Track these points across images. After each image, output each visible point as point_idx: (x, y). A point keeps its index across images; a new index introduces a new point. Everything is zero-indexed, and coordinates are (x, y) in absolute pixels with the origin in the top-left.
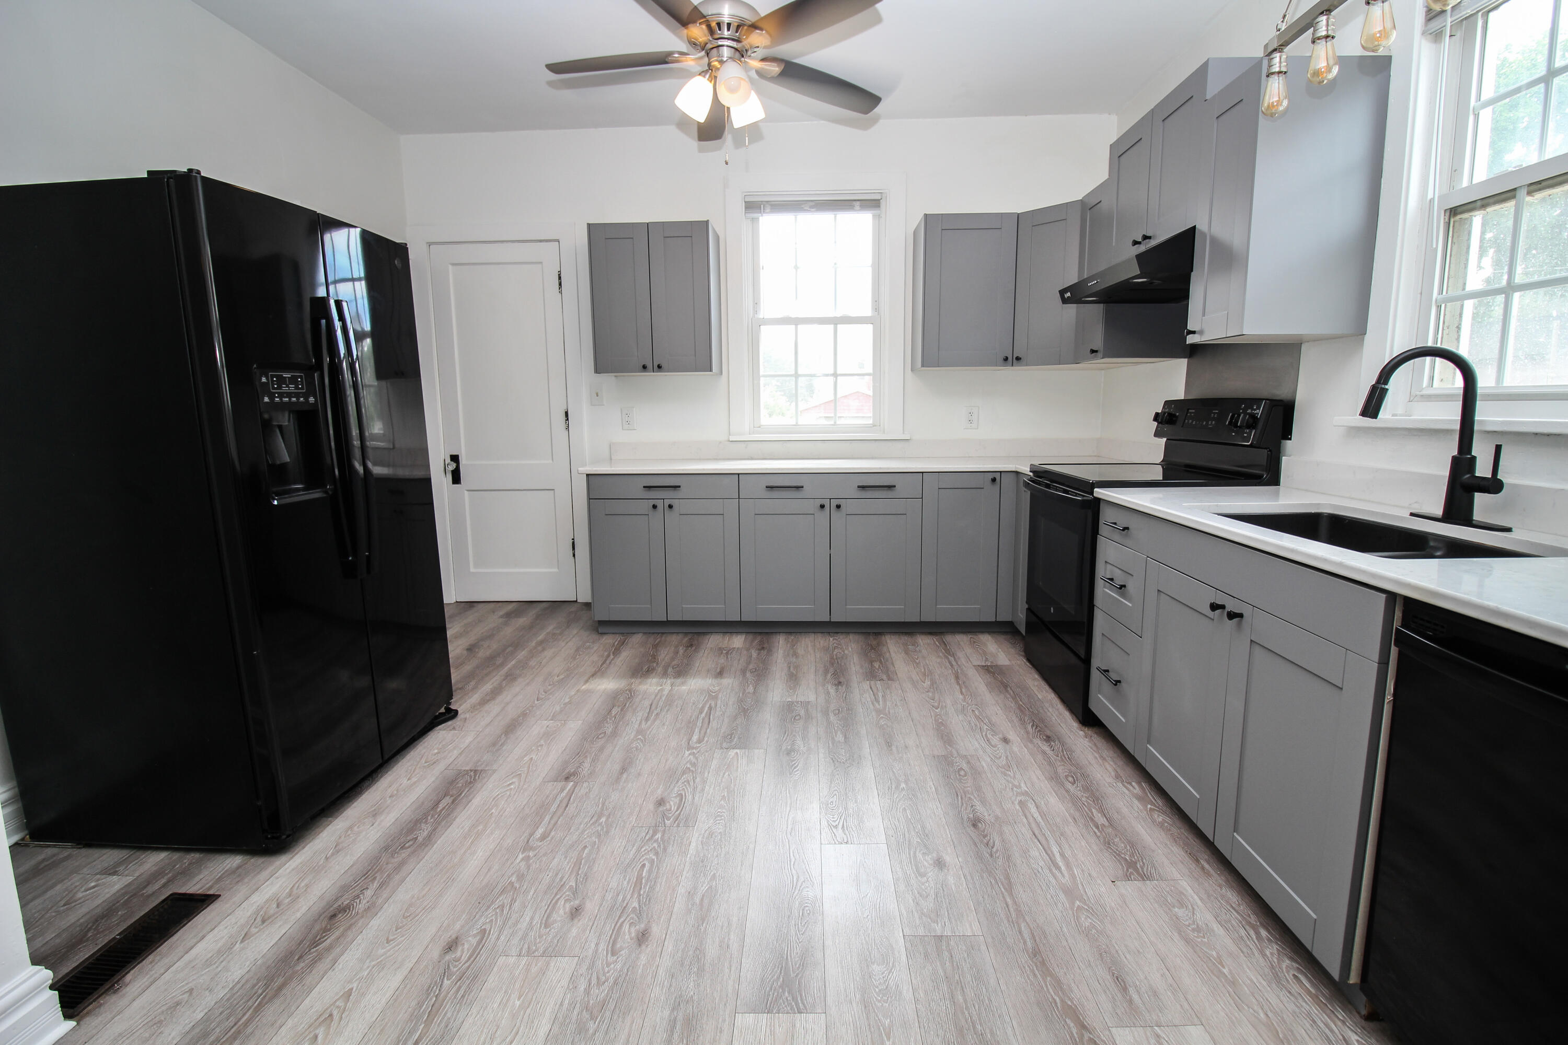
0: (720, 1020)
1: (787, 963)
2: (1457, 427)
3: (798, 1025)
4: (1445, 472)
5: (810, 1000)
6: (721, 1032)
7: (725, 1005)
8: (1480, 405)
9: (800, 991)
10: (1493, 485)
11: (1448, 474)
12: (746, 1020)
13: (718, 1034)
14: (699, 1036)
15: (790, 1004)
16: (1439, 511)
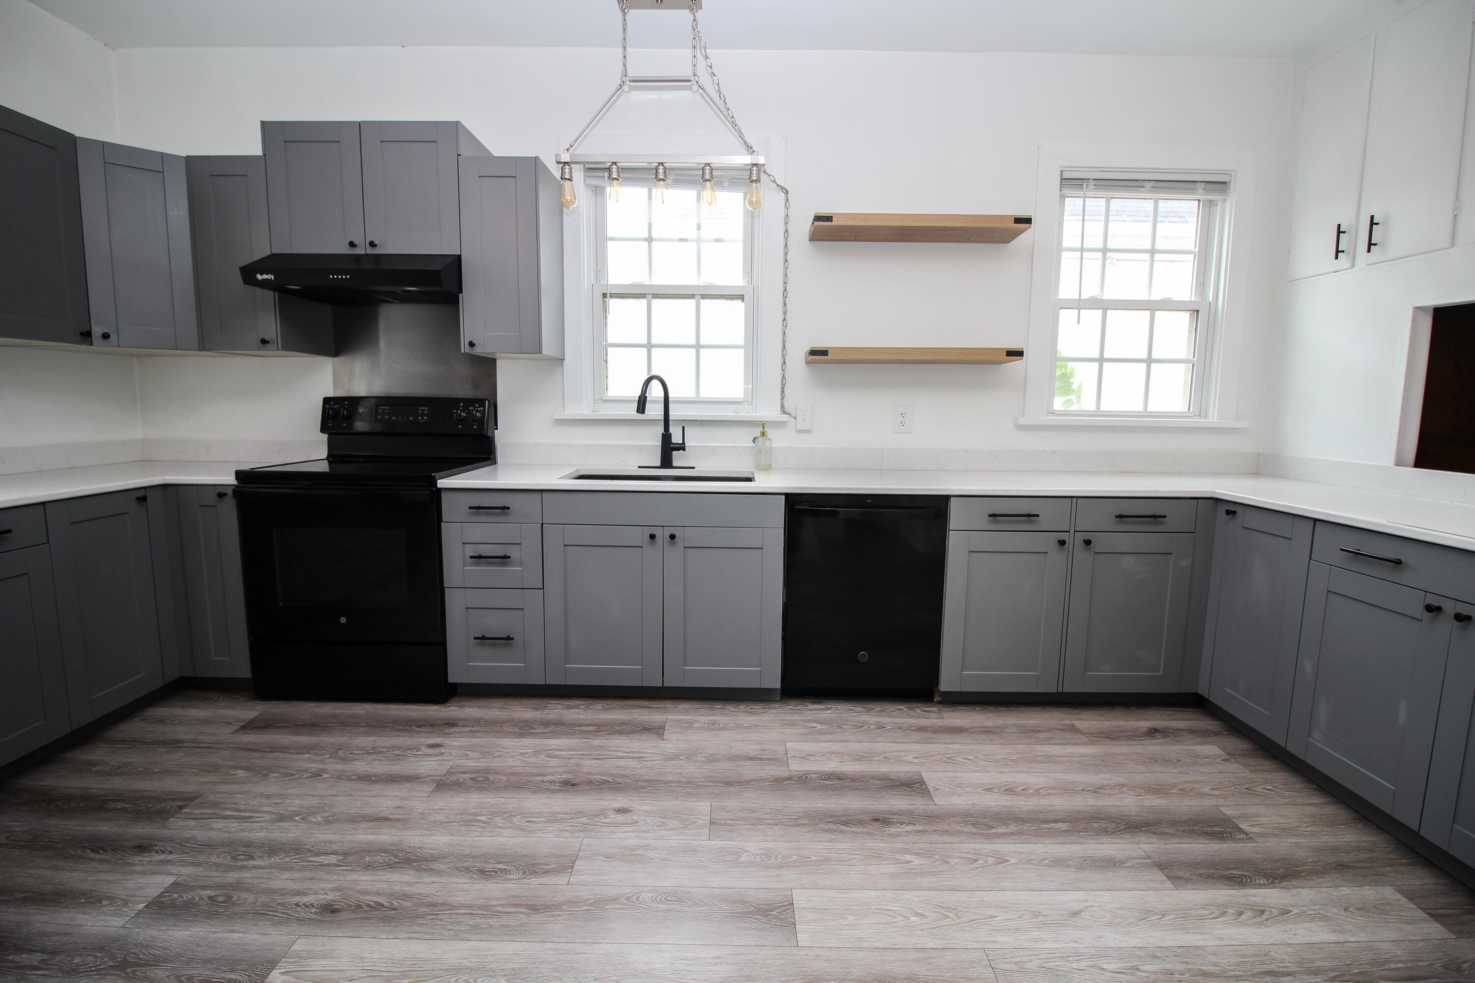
0: (807, 957)
1: (739, 913)
2: (663, 418)
3: (805, 906)
4: (659, 443)
5: (779, 898)
6: (819, 956)
7: (789, 955)
8: (671, 406)
9: (770, 904)
10: (682, 447)
11: (660, 444)
12: (803, 938)
13: (821, 957)
14: (825, 972)
15: (784, 911)
16: (659, 464)
